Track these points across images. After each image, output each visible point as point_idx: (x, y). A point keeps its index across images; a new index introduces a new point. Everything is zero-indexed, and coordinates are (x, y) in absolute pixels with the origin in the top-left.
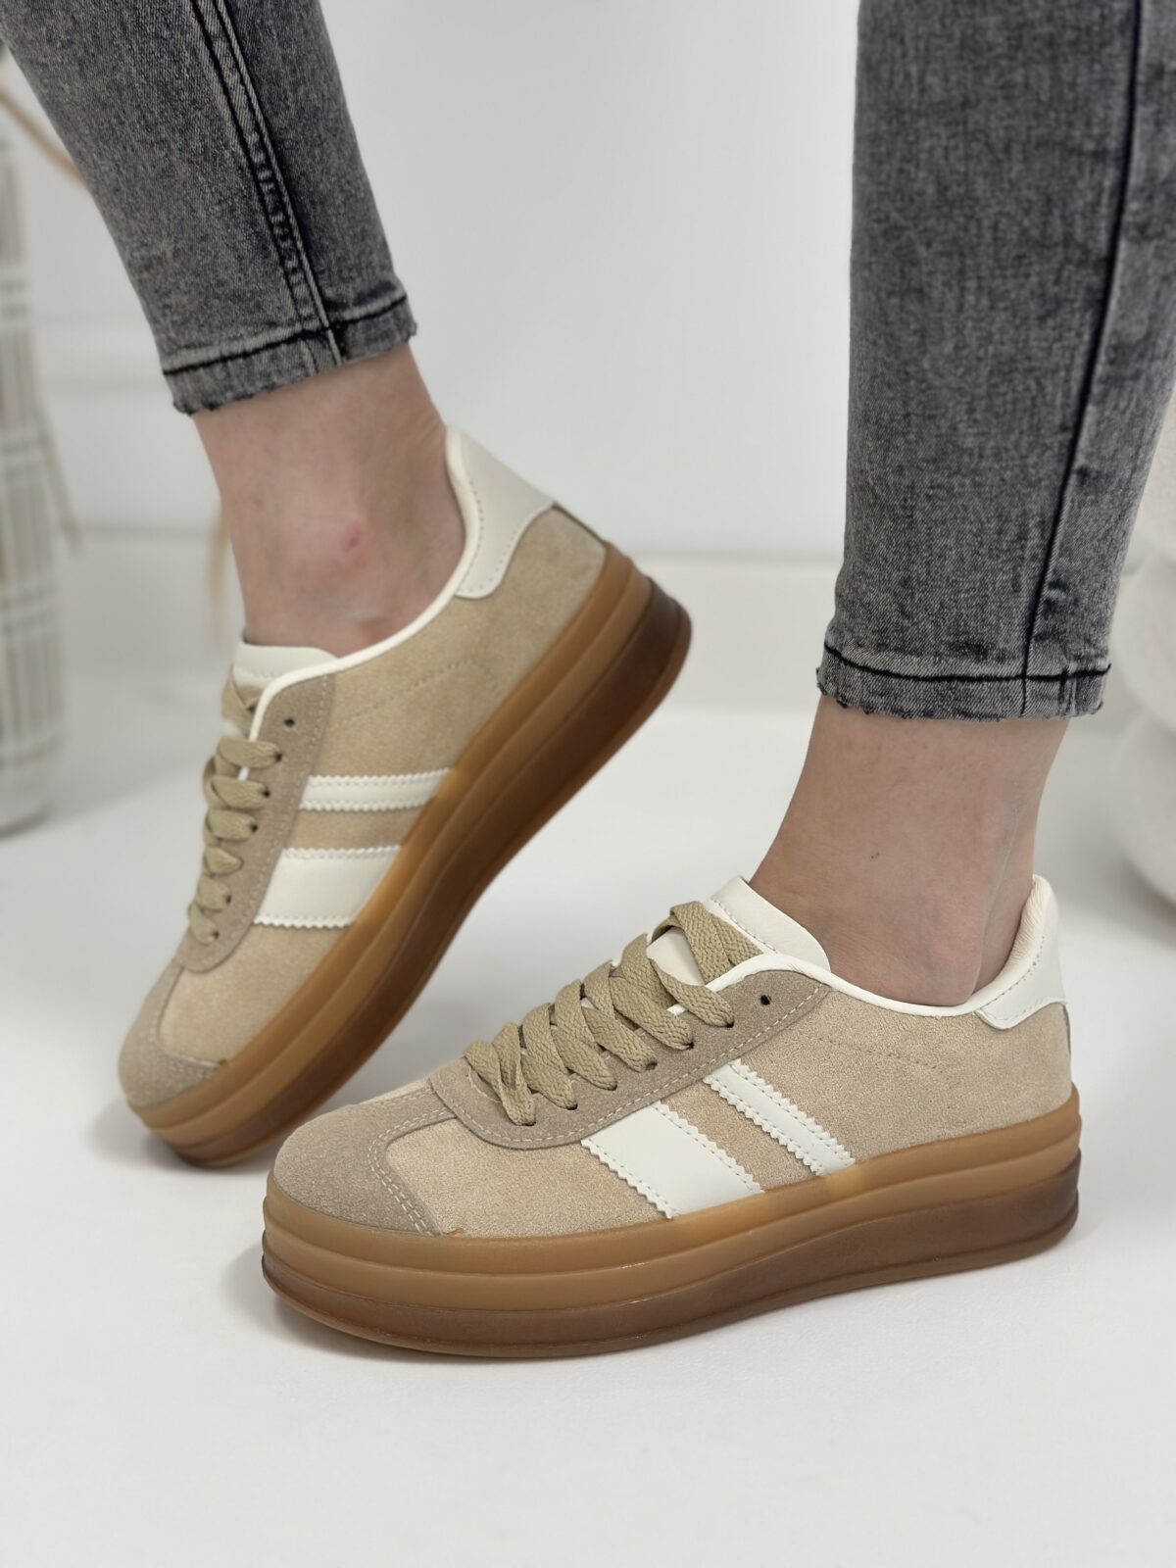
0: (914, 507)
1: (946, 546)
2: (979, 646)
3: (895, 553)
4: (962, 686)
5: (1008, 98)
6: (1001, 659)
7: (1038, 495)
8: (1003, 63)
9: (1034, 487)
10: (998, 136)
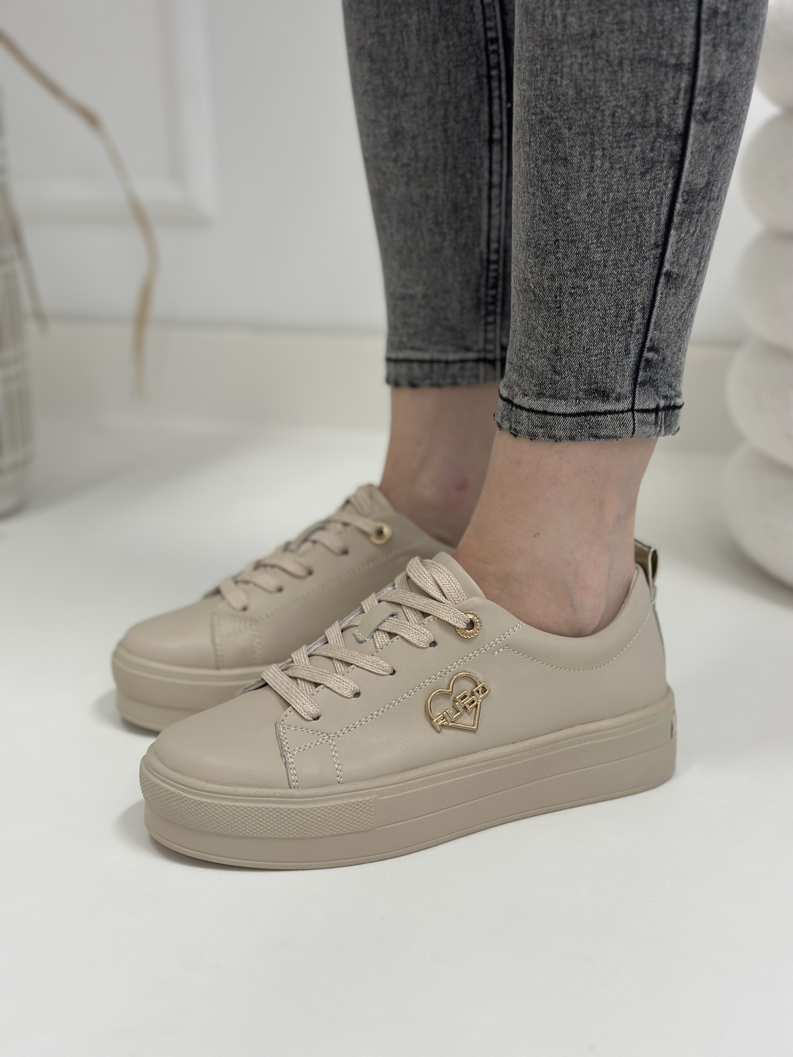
0: (561, 301)
1: (582, 326)
2: (604, 391)
3: (549, 332)
4: (593, 419)
5: (621, 30)
6: (618, 399)
7: (641, 290)
8: (618, 7)
9: (638, 285)
10: (614, 55)
